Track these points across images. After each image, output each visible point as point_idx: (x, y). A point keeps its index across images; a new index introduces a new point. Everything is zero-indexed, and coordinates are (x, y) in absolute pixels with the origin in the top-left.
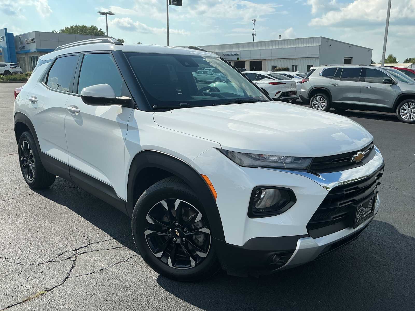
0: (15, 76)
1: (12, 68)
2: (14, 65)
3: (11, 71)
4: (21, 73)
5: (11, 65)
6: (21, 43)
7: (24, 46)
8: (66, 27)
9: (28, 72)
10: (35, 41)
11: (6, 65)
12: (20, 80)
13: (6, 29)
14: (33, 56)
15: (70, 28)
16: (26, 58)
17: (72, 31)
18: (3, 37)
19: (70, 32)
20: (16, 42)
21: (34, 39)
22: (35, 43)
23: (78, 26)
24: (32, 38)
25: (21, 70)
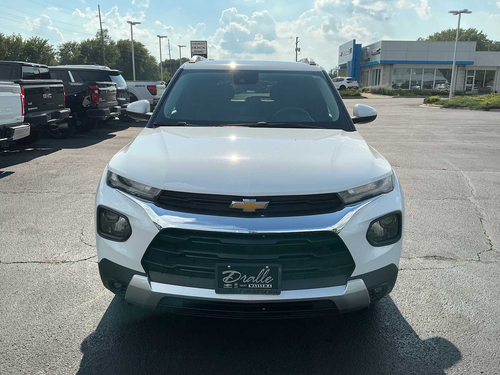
0: (348, 92)
1: (349, 82)
2: (352, 80)
3: (347, 85)
4: (357, 88)
5: (348, 79)
6: (367, 55)
7: (369, 58)
8: (436, 33)
9: (366, 87)
10: (380, 52)
11: (343, 80)
12: (353, 96)
13: (354, 41)
14: (377, 69)
15: (440, 33)
16: (370, 72)
17: (443, 36)
18: (351, 49)
19: (439, 38)
20: (363, 54)
21: (380, 49)
22: (380, 54)
23: (451, 30)
24: (378, 49)
25: (357, 85)
